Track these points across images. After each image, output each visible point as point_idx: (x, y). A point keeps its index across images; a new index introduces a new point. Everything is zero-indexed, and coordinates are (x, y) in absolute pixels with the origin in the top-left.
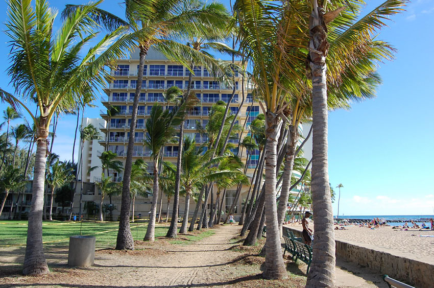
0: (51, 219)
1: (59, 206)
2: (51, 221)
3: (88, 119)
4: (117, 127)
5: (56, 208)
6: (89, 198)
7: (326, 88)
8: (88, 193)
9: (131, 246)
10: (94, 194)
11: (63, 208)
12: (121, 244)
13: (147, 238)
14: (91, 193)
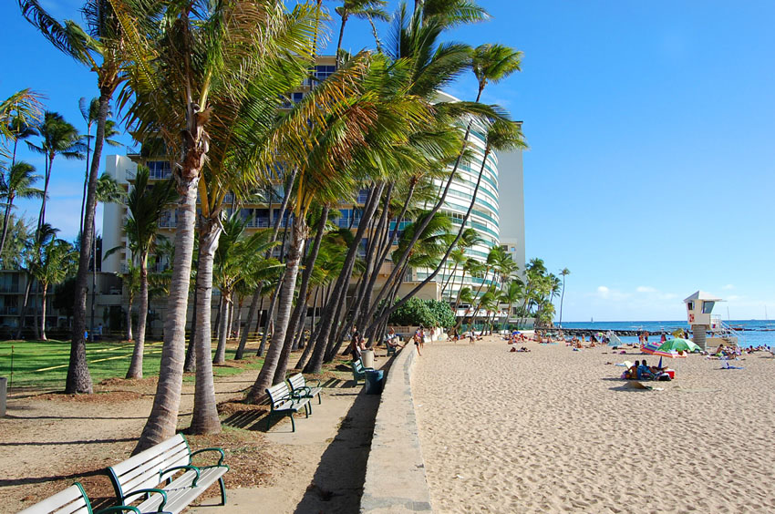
0: (45, 338)
1: (61, 314)
2: (43, 342)
3: (118, 157)
4: (158, 175)
5: (56, 318)
6: (113, 300)
7: (195, 211)
8: (113, 291)
9: (87, 387)
10: (121, 293)
11: (68, 318)
12: (72, 386)
13: (130, 375)
14: (116, 291)
